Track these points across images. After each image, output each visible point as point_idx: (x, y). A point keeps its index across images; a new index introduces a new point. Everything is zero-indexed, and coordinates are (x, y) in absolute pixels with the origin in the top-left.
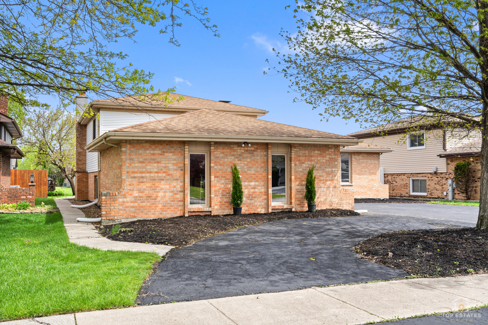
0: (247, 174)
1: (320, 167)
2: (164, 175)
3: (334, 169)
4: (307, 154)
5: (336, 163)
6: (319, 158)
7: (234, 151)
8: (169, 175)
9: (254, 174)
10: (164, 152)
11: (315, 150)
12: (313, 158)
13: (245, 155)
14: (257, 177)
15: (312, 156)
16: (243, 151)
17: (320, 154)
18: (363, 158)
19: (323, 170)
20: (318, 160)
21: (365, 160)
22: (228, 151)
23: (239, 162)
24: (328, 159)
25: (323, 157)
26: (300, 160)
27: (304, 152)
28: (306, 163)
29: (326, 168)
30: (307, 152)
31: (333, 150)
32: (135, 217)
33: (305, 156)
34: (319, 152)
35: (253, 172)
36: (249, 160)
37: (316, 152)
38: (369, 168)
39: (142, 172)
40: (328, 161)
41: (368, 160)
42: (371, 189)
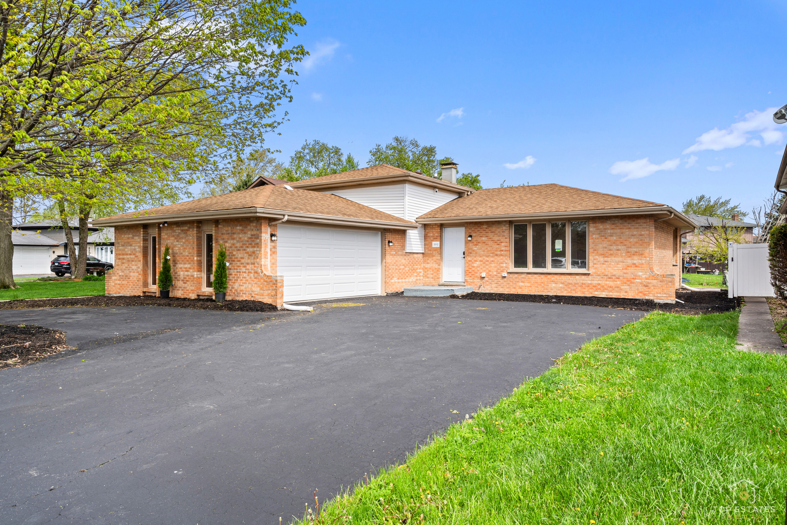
0: (183, 256)
1: (242, 247)
2: (134, 256)
3: (255, 249)
4: (230, 232)
5: (258, 241)
6: (241, 236)
7: (174, 231)
8: (136, 257)
9: (188, 256)
10: (134, 236)
11: (237, 226)
12: (235, 236)
13: (181, 236)
14: (190, 258)
15: (234, 233)
16: (180, 231)
17: (242, 230)
18: (613, 226)
19: (245, 250)
20: (240, 238)
21: (619, 231)
22: (170, 231)
23: (177, 243)
24: (249, 236)
25: (245, 233)
26: (223, 239)
27: (226, 229)
28: (229, 241)
29: (247, 247)
30: (230, 228)
31: (254, 224)
32: (119, 293)
33: (228, 234)
34: (241, 228)
35: (187, 254)
36: (184, 241)
37: (238, 228)
38: (627, 243)
39: (123, 255)
40: (250, 238)
41: (624, 230)
42: (630, 282)
